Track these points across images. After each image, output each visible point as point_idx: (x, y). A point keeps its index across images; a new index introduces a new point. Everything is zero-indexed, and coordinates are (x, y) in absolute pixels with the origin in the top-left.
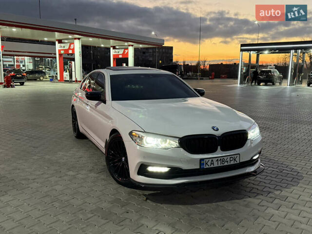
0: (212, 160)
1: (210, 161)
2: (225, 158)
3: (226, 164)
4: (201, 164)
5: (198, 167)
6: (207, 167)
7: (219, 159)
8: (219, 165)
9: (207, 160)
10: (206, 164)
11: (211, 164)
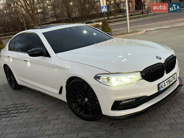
0: (164, 83)
1: (163, 84)
2: (170, 78)
3: (171, 83)
4: (159, 88)
5: (157, 91)
6: (163, 89)
7: (168, 80)
8: (168, 85)
9: (162, 84)
10: (162, 87)
11: (164, 86)
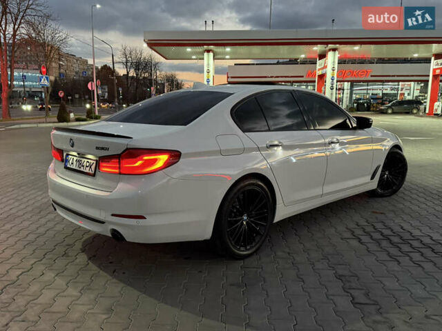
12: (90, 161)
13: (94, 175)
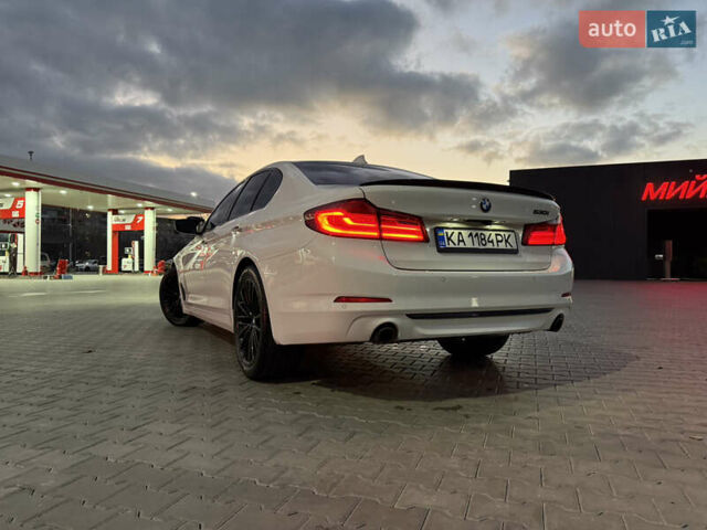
12: (502, 233)
13: (514, 252)
